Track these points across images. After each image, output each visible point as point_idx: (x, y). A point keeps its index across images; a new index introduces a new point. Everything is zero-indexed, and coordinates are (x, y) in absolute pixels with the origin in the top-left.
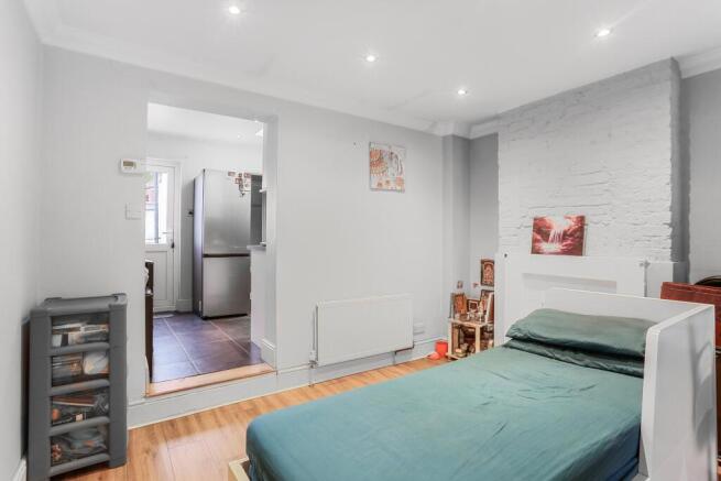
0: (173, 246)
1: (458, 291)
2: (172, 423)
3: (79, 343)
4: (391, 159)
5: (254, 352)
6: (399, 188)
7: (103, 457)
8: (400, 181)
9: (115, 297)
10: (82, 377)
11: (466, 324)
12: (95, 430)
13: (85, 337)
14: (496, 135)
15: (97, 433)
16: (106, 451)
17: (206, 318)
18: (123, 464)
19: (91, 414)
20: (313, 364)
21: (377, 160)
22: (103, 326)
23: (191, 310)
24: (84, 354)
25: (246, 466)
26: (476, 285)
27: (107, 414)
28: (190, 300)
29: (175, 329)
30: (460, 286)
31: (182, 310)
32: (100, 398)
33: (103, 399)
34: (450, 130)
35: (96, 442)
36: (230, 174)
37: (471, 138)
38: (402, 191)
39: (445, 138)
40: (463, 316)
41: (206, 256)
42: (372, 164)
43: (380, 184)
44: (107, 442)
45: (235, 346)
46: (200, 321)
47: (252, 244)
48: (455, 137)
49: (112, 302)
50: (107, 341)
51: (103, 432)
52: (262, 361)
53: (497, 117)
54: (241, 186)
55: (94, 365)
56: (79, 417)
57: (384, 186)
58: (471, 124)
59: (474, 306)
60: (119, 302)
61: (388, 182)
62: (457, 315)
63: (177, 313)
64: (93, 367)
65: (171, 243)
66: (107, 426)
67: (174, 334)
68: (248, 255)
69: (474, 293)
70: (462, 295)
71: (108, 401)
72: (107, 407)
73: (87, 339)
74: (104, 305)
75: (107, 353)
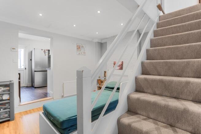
0: (26, 69)
1: (99, 79)
2: (26, 111)
3: (1, 92)
4: (82, 47)
5: (48, 95)
6: (84, 54)
7: (8, 119)
8: (84, 53)
9: (11, 81)
10: (2, 100)
11: (100, 86)
12: (6, 113)
13: (3, 91)
14: (106, 42)
15: (7, 113)
16: (9, 117)
17: (35, 88)
18: (14, 120)
19: (5, 109)
20: (63, 96)
21: (79, 48)
22: (8, 88)
23: (31, 86)
24: (3, 94)
25: (43, 113)
26: (103, 77)
27: (9, 109)
28: (31, 83)
29: (27, 91)
30: (99, 77)
31: (28, 86)
32: (7, 105)
33: (8, 105)
34: (97, 41)
35: (7, 115)
36: (42, 50)
37: (102, 42)
38: (85, 55)
39: (96, 42)
40: (100, 84)
41: (35, 71)
42: (77, 49)
43: (79, 54)
44: (9, 115)
45: (43, 94)
46: (34, 88)
47: (48, 68)
48: (98, 42)
49: (10, 82)
50: (9, 91)
51: (8, 113)
52: (50, 97)
53: (107, 38)
54: (45, 53)
55: (5, 97)
56: (2, 110)
57: (80, 54)
58: (102, 39)
59: (103, 82)
60: (12, 82)
61: (81, 53)
62: (98, 84)
63: (27, 87)
64: (5, 98)
65: (25, 68)
66: (9, 111)
67: (26, 92)
68: (47, 71)
69: (102, 79)
70: (100, 80)
71: (9, 105)
72: (9, 107)
73: (4, 91)
74: (8, 83)
75: (9, 94)
